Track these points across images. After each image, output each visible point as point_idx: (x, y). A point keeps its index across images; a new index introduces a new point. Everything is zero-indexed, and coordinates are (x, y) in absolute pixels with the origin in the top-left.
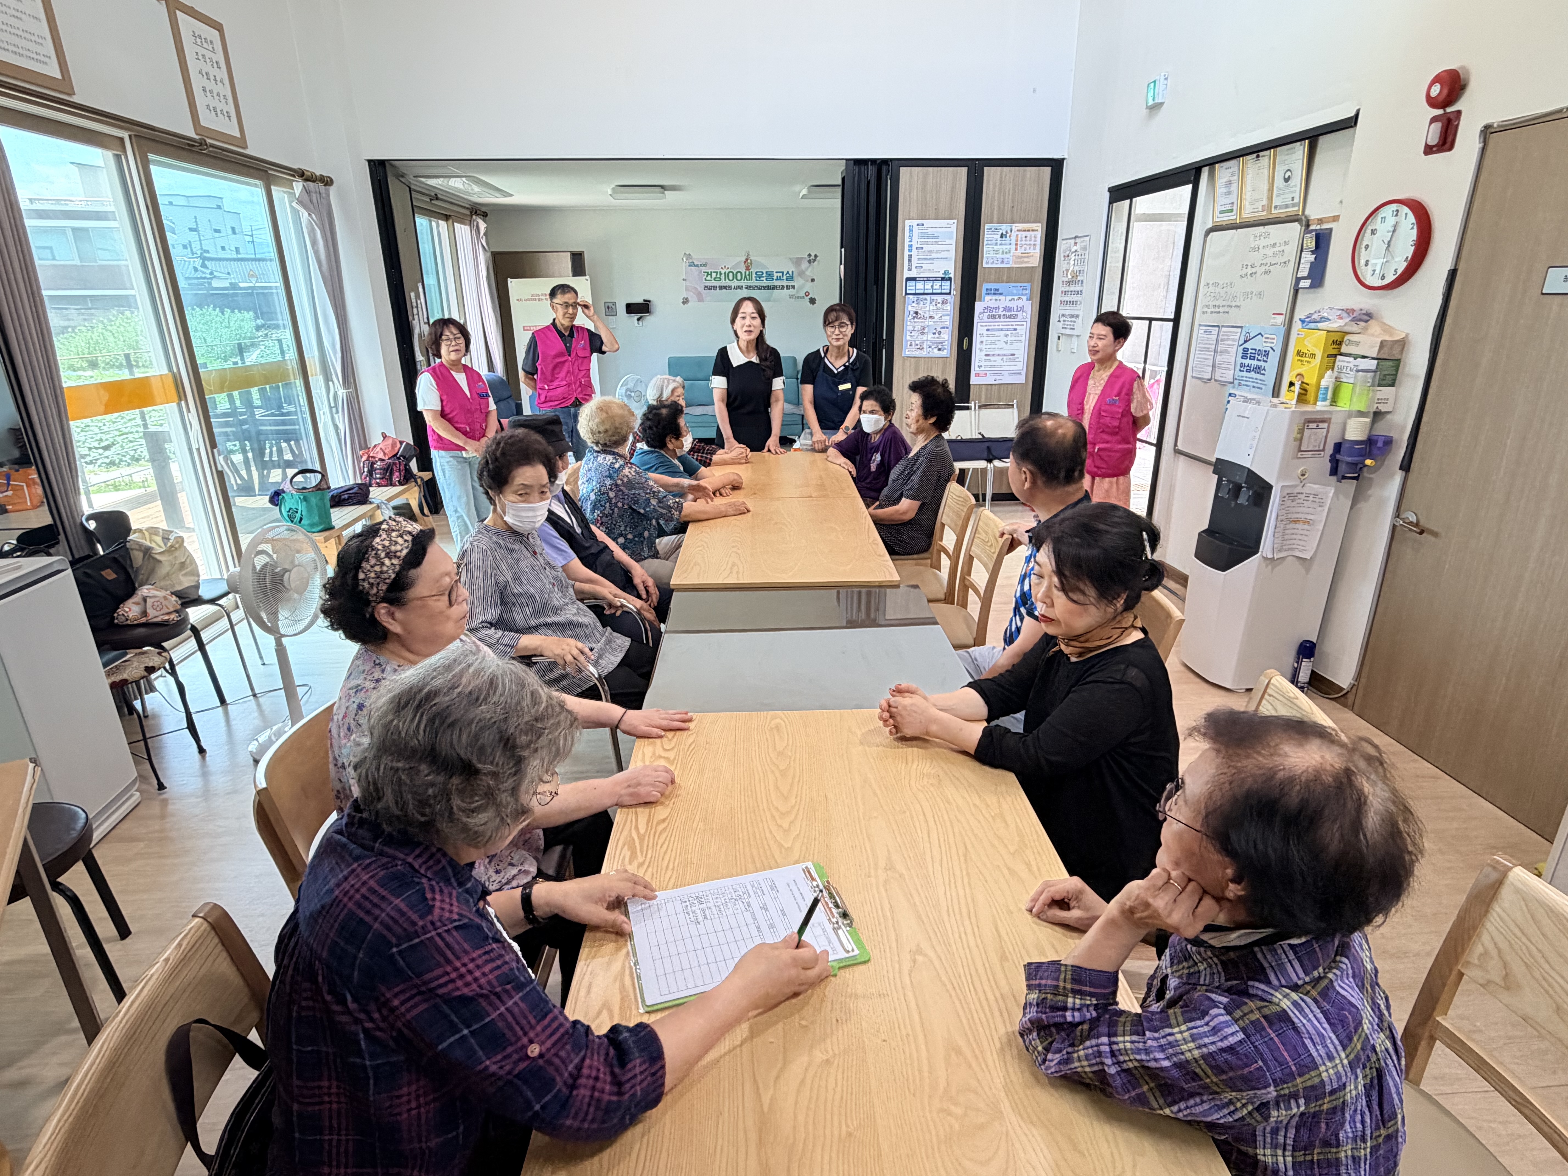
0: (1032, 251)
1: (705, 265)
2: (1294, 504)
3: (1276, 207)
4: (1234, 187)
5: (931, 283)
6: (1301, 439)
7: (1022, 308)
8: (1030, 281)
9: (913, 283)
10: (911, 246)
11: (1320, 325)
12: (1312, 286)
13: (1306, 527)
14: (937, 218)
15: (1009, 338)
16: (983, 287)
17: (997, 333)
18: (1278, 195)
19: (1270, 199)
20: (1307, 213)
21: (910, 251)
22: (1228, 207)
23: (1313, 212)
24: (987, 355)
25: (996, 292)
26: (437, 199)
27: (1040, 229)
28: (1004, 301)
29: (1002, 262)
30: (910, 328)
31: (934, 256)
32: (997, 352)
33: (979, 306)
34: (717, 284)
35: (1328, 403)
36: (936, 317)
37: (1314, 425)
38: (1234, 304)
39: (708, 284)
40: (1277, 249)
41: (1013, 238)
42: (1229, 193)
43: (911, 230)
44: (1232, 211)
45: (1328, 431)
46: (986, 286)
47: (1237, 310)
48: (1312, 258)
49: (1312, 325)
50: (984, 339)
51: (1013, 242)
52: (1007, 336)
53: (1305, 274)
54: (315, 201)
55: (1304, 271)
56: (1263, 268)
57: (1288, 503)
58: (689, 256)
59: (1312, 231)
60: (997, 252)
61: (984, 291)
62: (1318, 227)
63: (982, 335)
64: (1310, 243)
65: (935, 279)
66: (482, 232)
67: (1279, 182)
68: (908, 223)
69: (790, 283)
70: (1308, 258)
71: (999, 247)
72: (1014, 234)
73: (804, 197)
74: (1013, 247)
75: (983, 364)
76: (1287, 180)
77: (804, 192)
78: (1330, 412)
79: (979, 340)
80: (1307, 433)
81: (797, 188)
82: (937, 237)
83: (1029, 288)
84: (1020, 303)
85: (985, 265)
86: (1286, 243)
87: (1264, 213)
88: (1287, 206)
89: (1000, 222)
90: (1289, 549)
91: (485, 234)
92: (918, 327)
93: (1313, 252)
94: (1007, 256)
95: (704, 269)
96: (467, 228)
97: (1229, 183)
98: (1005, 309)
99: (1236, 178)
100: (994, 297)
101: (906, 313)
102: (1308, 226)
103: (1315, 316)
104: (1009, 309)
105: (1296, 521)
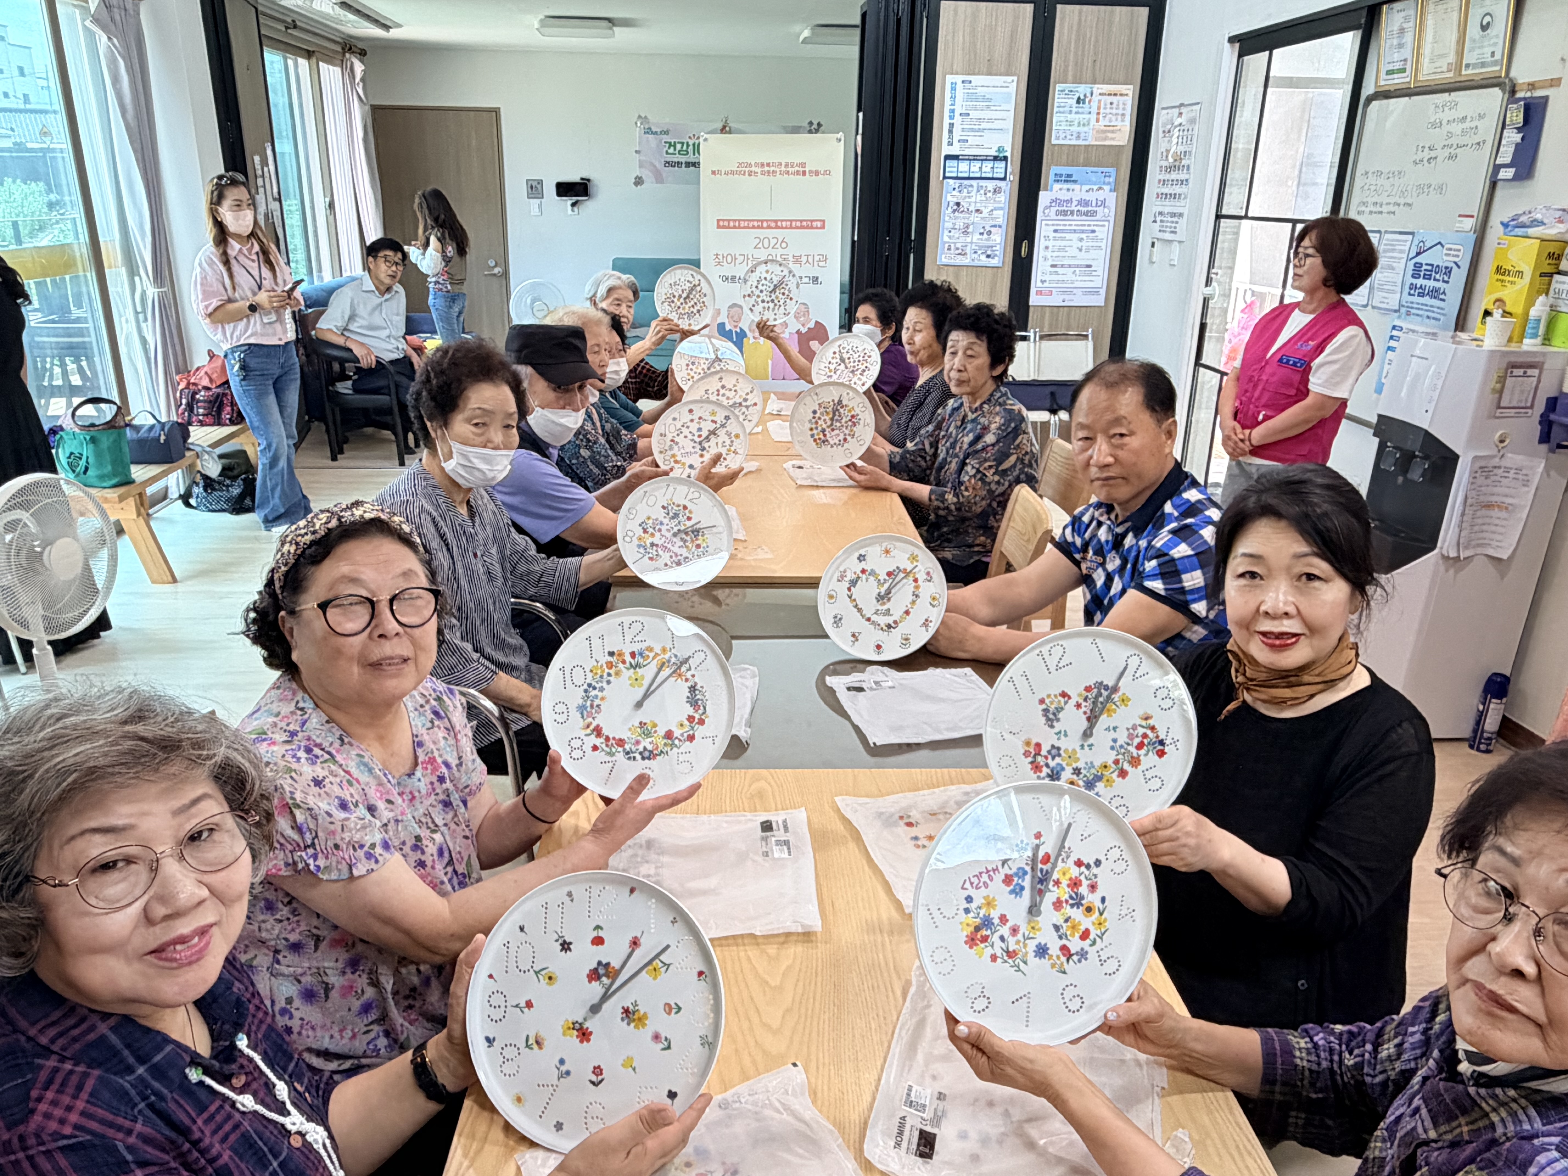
0: (1119, 123)
1: (666, 133)
2: (1489, 481)
3: (1467, 66)
4: (1409, 38)
5: (978, 164)
6: (1501, 392)
7: (1104, 203)
8: (1116, 165)
9: (954, 163)
10: (953, 111)
11: (1531, 231)
12: (1517, 178)
13: (1503, 514)
14: (989, 74)
15: (1084, 244)
16: (1050, 170)
17: (1068, 236)
18: (1472, 50)
19: (1460, 54)
20: (1513, 74)
21: (951, 118)
22: (1397, 66)
23: (1522, 73)
24: (1053, 266)
25: (1068, 179)
26: (295, 27)
27: (1131, 93)
28: (1078, 192)
29: (1078, 137)
30: (948, 225)
31: (984, 125)
32: (1066, 262)
33: (1044, 198)
34: (683, 159)
35: (1539, 340)
36: (985, 212)
37: (1520, 372)
38: (1402, 201)
39: (670, 158)
40: (1467, 125)
41: (1094, 105)
42: (1401, 46)
43: (953, 89)
44: (1403, 70)
45: (1539, 381)
46: (1055, 170)
47: (1407, 208)
48: (1518, 137)
49: (1519, 231)
50: (1050, 244)
51: (1094, 110)
52: (1081, 240)
53: (1508, 160)
54: (117, 17)
55: (1506, 155)
56: (1447, 152)
57: (1481, 480)
58: (643, 119)
59: (1520, 99)
60: (1071, 123)
61: (1052, 177)
62: (1528, 94)
63: (1047, 238)
64: (1517, 116)
65: (984, 159)
66: (359, 75)
67: (1473, 30)
68: (949, 78)
70: (1512, 137)
71: (1073, 116)
72: (1095, 98)
73: (805, 41)
74: (1094, 117)
75: (1047, 278)
76: (1484, 28)
77: (806, 33)
78: (1544, 354)
79: (1042, 247)
80: (1510, 381)
81: (797, 28)
82: (989, 100)
83: (1113, 174)
84: (1101, 195)
85: (1054, 142)
86: (1481, 117)
87: (1451, 74)
88: (1483, 65)
89: (1078, 81)
90: (1479, 545)
91: (363, 80)
92: (960, 224)
93: (1519, 130)
94: (1086, 129)
95: (666, 138)
96: (338, 70)
97: (1402, 31)
98: (1080, 202)
99: (1411, 24)
100: (1066, 186)
101: (944, 205)
102: (1513, 92)
103: (1523, 219)
104: (1087, 203)
105: (1489, 506)
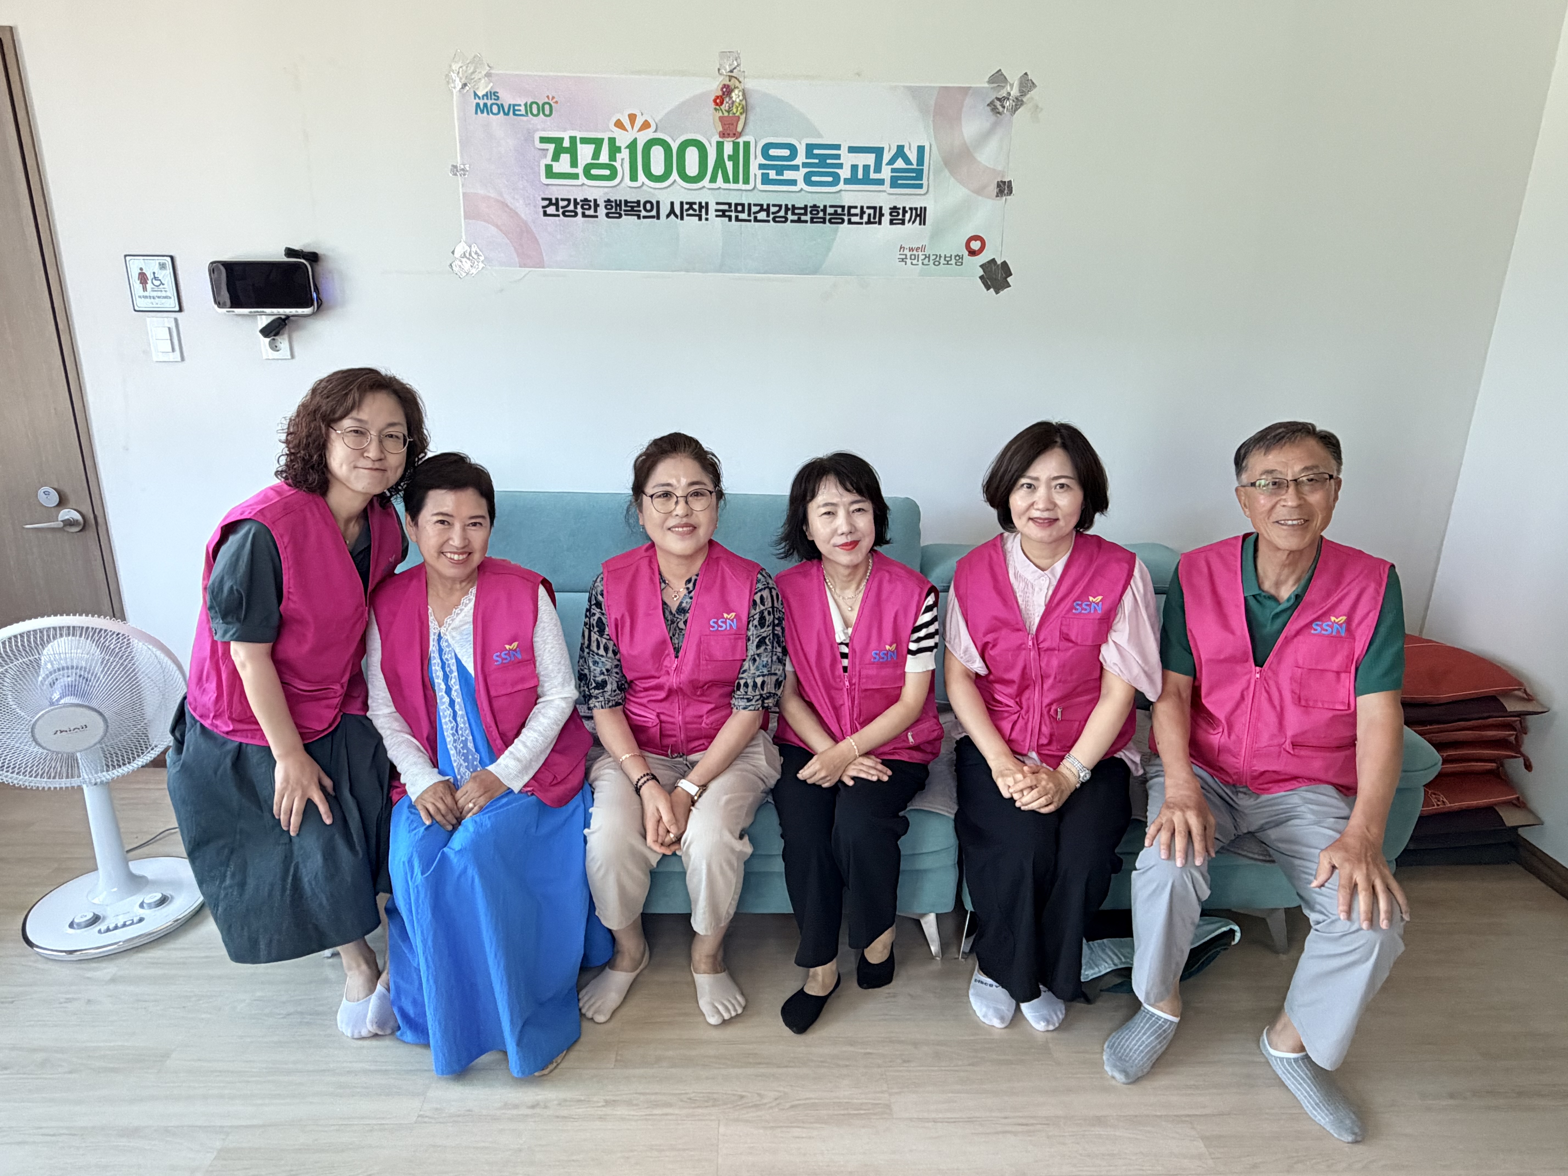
1: (545, 109)
34: (597, 191)
39: (561, 190)
69: (908, 200)
